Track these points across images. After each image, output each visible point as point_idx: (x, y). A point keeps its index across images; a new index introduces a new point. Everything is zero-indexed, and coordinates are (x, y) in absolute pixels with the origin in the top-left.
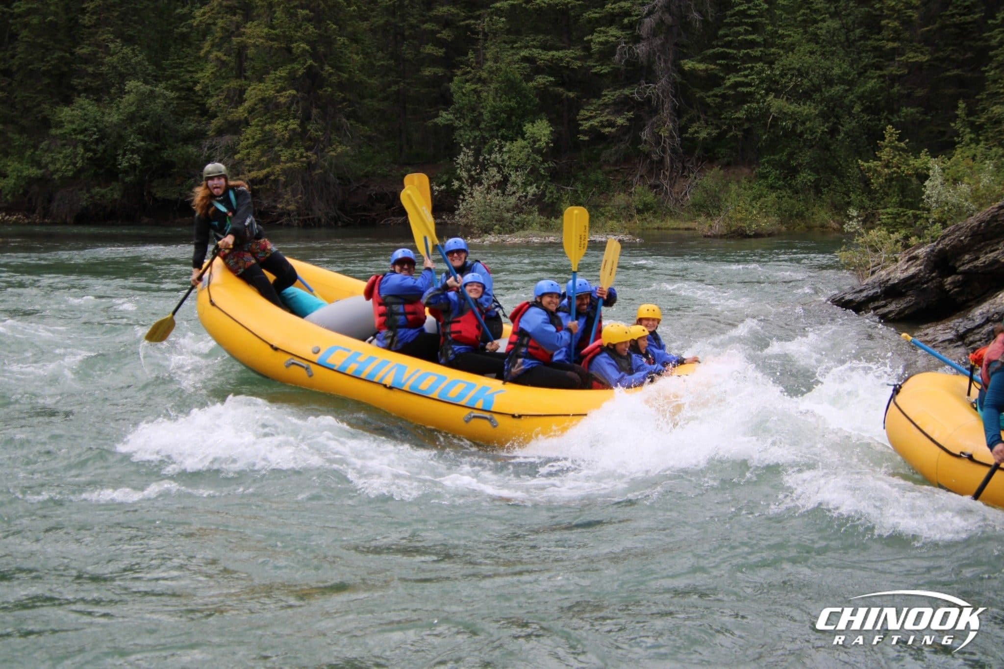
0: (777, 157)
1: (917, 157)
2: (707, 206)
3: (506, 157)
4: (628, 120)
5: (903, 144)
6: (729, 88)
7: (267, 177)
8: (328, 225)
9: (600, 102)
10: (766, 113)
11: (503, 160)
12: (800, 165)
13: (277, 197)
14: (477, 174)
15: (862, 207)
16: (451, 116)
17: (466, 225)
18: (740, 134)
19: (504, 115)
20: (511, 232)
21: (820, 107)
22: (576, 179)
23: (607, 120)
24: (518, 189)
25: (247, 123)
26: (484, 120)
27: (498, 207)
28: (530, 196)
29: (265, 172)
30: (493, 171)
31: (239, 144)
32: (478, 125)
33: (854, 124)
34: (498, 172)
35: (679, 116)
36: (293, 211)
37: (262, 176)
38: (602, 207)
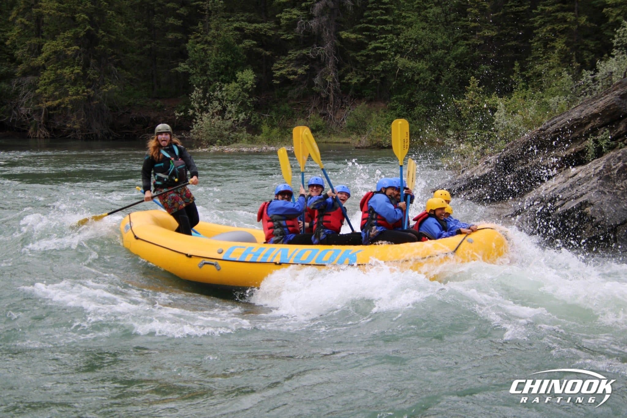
0: (402, 96)
1: (490, 97)
2: (357, 128)
3: (224, 94)
4: (306, 70)
5: (481, 89)
6: (371, 50)
7: (59, 105)
8: (103, 139)
9: (287, 58)
10: (395, 67)
11: (222, 96)
12: (417, 101)
13: (67, 119)
14: (205, 105)
15: (456, 129)
16: (187, 66)
17: (198, 140)
18: (378, 81)
19: (223, 66)
20: (228, 144)
21: (429, 64)
22: (272, 109)
23: (292, 71)
24: (232, 116)
25: (44, 68)
26: (209, 70)
27: (219, 128)
28: (241, 120)
29: (57, 102)
30: (216, 103)
31: (38, 83)
32: (205, 72)
33: (450, 75)
34: (219, 104)
35: (339, 69)
36: (78, 129)
37: (55, 105)
38: (289, 128)
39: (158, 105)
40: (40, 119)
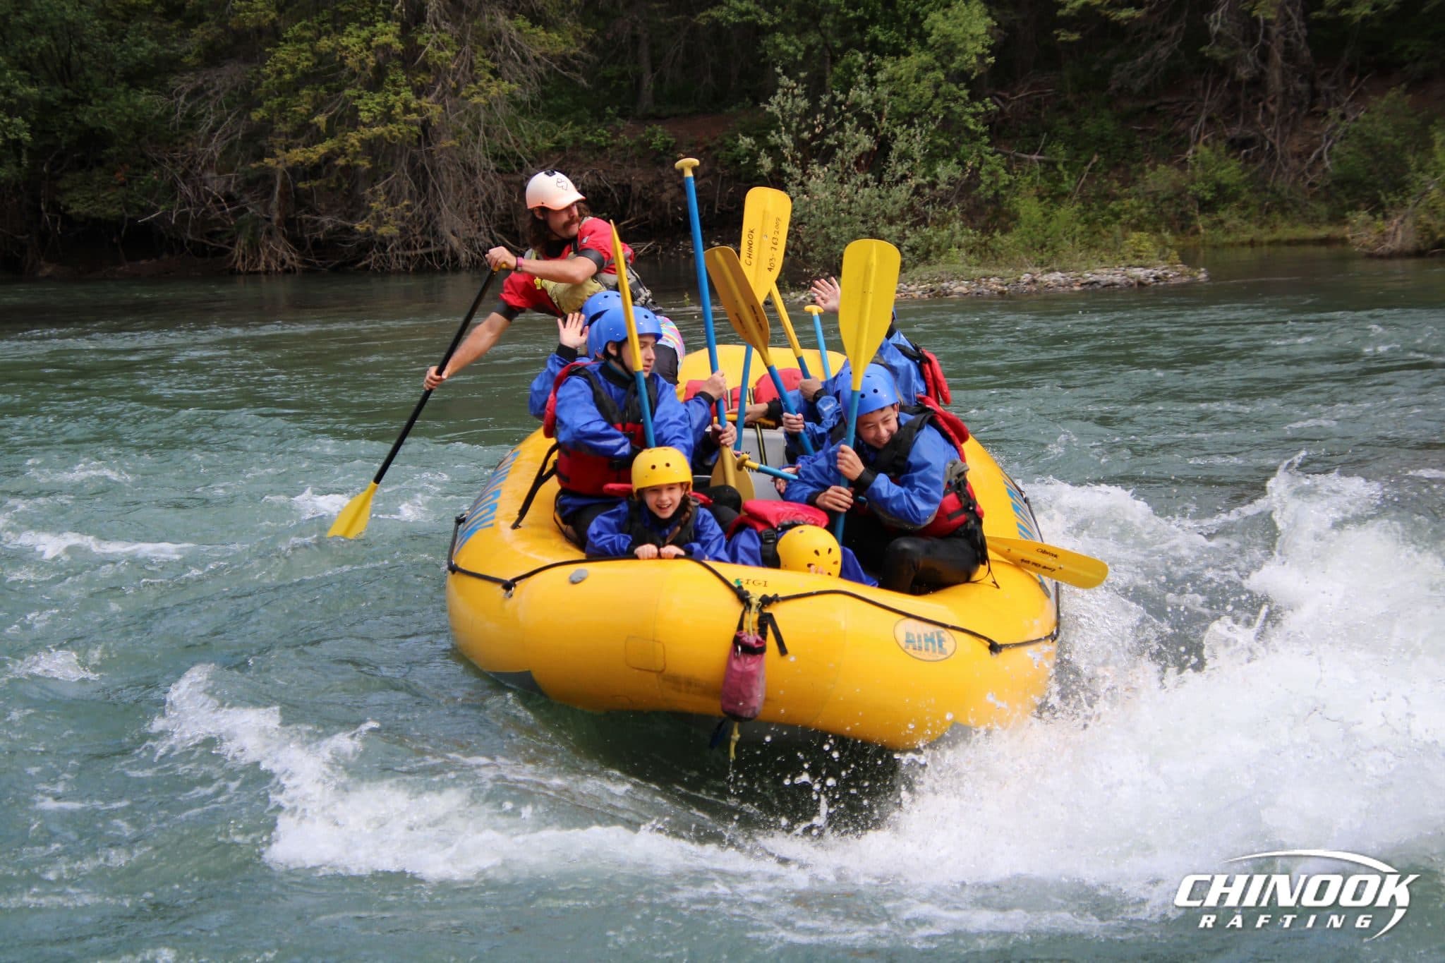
2: (1373, 184)
3: (883, 92)
7: (328, 158)
11: (877, 103)
13: (356, 208)
14: (817, 137)
22: (1053, 137)
24: (911, 169)
25: (276, 35)
26: (830, 9)
28: (942, 186)
29: (322, 149)
30: (855, 127)
31: (259, 85)
32: (816, 20)
34: (866, 132)
36: (391, 238)
37: (315, 157)
38: (1115, 198)
39: (657, 142)
40: (266, 210)
